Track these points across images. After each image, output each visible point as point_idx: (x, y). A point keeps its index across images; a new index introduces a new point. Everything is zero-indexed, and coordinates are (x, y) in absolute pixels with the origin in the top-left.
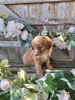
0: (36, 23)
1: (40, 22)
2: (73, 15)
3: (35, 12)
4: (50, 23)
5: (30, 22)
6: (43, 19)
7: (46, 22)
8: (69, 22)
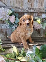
0: (20, 11)
1: (23, 10)
2: (43, 7)
3: (18, 3)
4: (30, 11)
5: (15, 10)
6: (25, 8)
7: (27, 11)
8: (42, 11)
